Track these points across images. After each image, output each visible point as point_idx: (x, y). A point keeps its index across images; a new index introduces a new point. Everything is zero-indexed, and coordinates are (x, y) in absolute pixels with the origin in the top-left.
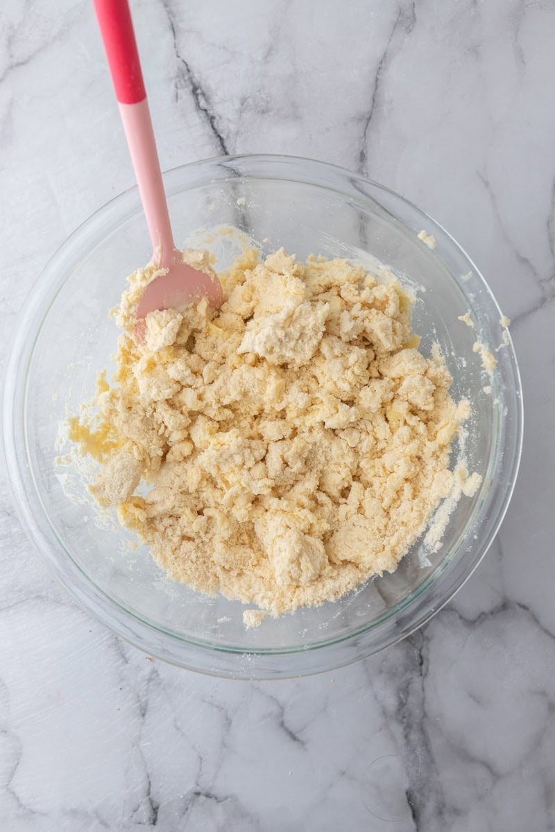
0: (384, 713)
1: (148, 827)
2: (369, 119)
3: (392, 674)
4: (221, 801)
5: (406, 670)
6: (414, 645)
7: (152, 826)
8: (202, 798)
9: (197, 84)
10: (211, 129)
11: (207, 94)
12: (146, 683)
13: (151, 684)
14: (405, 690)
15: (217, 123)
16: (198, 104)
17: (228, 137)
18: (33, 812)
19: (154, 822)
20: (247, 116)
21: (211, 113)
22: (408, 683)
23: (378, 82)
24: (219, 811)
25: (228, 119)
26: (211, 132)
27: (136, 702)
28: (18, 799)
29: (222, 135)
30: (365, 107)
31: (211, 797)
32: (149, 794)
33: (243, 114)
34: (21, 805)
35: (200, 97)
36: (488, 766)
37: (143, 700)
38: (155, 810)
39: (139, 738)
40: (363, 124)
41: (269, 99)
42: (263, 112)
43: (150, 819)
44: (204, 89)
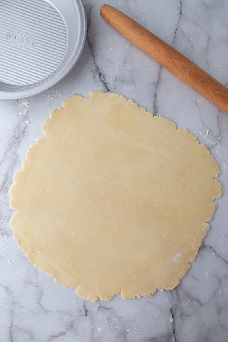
1: (84, 317)
2: (158, 84)
4: (108, 310)
8: (102, 308)
9: (101, 73)
10: (105, 87)
11: (104, 76)
15: (108, 85)
16: (101, 79)
17: (111, 90)
18: (47, 311)
19: (86, 315)
20: (117, 83)
21: (105, 82)
23: (161, 71)
24: (108, 312)
25: (111, 84)
26: (105, 88)
28: (42, 306)
29: (109, 89)
30: (156, 79)
31: (105, 308)
32: (84, 306)
34: (43, 309)
35: (102, 77)
36: (198, 301)
38: (87, 312)
40: (155, 85)
41: (124, 77)
42: (122, 82)
43: (85, 314)
44: (103, 74)
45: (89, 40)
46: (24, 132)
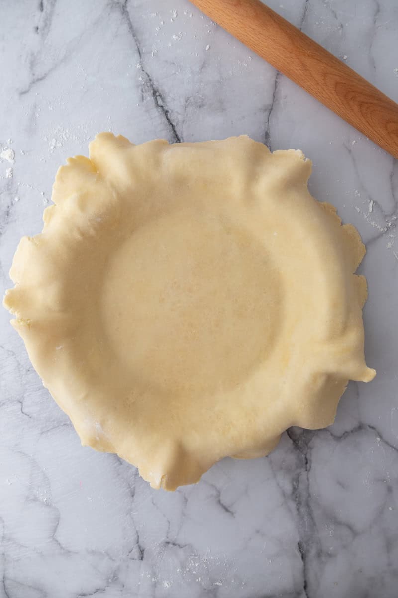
0: (283, 494)
1: (138, 561)
2: (271, 109)
3: (288, 471)
4: (181, 547)
5: (297, 468)
6: (302, 452)
7: (141, 561)
8: (170, 545)
9: (156, 89)
10: (166, 119)
11: (163, 96)
12: (134, 477)
13: (137, 478)
14: (296, 480)
15: (170, 115)
16: (157, 102)
17: (177, 124)
18: (69, 552)
19: (142, 558)
20: (190, 109)
21: (166, 108)
22: (298, 475)
23: (277, 84)
24: (181, 552)
25: (177, 112)
26: (166, 121)
27: (128, 488)
28: (59, 544)
29: (173, 123)
30: (268, 101)
31: (176, 545)
32: (138, 542)
33: (186, 108)
34: (62, 548)
35: (158, 98)
36: (350, 527)
37: (132, 487)
38: (142, 552)
39: (131, 510)
40: (267, 113)
41: (204, 98)
42: (200, 107)
43: (139, 557)
44: (160, 92)
45: (129, 20)
46: (8, 215)
